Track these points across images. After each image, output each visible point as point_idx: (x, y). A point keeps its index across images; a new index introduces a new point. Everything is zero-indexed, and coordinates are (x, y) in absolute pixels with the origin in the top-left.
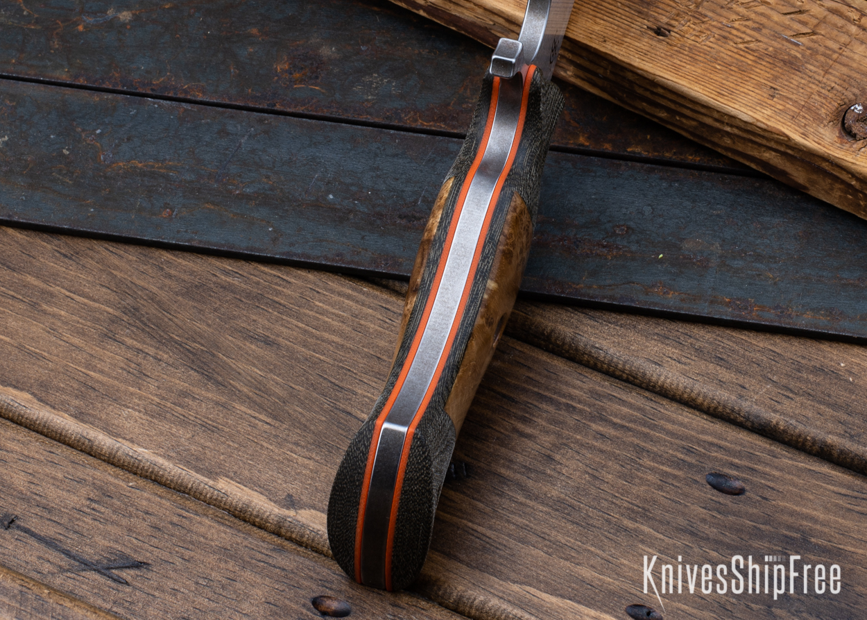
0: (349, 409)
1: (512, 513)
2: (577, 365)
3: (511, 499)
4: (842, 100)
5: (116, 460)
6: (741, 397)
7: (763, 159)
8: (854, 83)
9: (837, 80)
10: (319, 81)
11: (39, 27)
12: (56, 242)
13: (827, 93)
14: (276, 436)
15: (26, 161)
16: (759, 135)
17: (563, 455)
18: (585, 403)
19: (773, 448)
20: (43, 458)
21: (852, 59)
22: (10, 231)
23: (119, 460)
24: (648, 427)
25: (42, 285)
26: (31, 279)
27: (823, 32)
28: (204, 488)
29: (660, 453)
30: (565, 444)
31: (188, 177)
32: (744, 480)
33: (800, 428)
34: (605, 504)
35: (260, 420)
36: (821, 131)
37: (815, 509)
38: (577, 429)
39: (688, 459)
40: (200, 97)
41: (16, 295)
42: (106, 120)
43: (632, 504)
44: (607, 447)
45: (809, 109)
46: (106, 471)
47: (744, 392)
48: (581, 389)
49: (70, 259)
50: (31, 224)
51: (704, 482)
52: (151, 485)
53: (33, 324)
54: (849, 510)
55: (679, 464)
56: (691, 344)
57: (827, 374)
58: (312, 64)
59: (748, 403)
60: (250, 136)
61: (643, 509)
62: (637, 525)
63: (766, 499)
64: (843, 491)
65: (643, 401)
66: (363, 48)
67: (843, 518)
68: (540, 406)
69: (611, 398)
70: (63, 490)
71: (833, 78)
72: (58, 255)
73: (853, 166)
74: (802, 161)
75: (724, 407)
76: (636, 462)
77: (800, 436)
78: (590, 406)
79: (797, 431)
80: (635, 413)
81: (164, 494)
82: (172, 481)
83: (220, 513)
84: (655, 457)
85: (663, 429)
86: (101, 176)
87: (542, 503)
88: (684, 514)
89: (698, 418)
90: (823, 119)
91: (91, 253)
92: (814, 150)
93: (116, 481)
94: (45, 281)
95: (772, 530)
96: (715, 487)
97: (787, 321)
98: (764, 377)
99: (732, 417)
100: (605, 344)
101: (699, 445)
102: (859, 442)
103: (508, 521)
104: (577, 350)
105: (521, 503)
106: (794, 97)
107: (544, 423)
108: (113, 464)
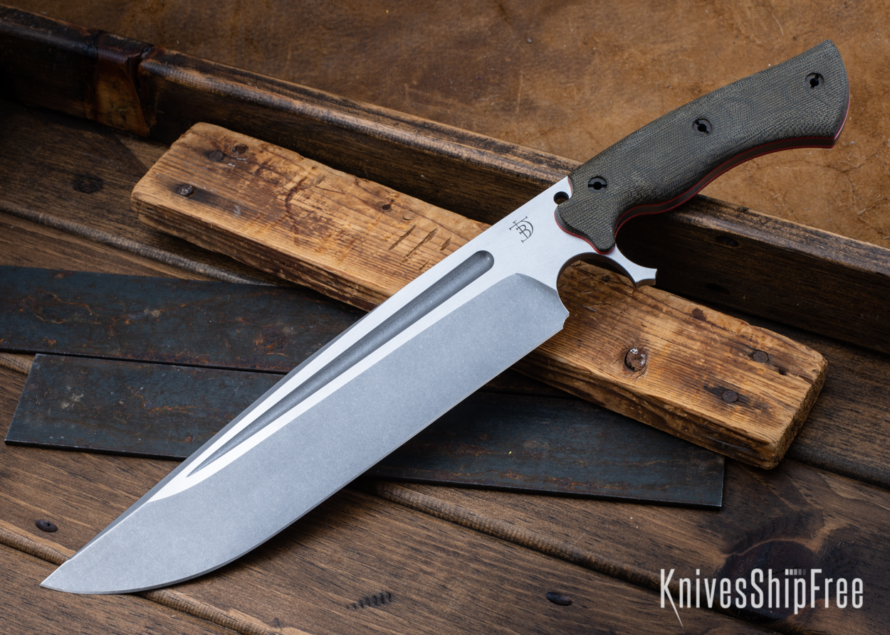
0: (312, 561)
1: (421, 623)
2: (459, 526)
3: (420, 615)
4: (624, 346)
5: (162, 601)
6: (566, 542)
7: (575, 386)
8: (631, 335)
9: (620, 333)
10: (283, 349)
11: (100, 323)
12: (118, 461)
13: (614, 342)
14: (266, 581)
15: (96, 409)
16: (572, 371)
17: (453, 585)
18: (466, 551)
19: (588, 574)
20: (115, 602)
21: (631, 320)
22: (88, 456)
23: (165, 601)
24: (507, 564)
25: (110, 490)
26: (102, 486)
27: (609, 303)
28: (221, 617)
29: (515, 581)
30: (453, 578)
31: (201, 415)
32: (571, 596)
33: (606, 560)
34: (481, 615)
35: (255, 571)
36: (612, 366)
37: (618, 613)
38: (461, 568)
39: (534, 583)
40: (207, 364)
41: (93, 497)
42: (147, 381)
43: (499, 614)
44: (481, 578)
45: (603, 353)
46: (156, 608)
47: (568, 539)
48: (462, 541)
49: (127, 472)
50: (100, 451)
51: (545, 598)
52: (186, 617)
53: (105, 516)
54: (640, 612)
55: (528, 587)
56: (533, 509)
57: (621, 524)
58: (278, 339)
59: (571, 546)
60: (240, 387)
61: (506, 617)
62: (503, 628)
63: (586, 607)
64: (636, 600)
65: (503, 547)
66: (311, 327)
67: (636, 617)
68: (436, 553)
69: (482, 546)
70: (129, 622)
71: (617, 332)
72: (119, 470)
73: (633, 389)
74: (600, 386)
75: (556, 549)
76: (500, 587)
77: (606, 565)
78: (468, 552)
79: (604, 562)
80: (498, 556)
81: (195, 622)
82: (199, 613)
83: (232, 632)
84: (513, 583)
85: (516, 565)
86: (144, 417)
87: (441, 617)
88: (532, 619)
89: (539, 557)
90: (613, 359)
91: (140, 468)
92: (608, 379)
93: (163, 615)
94: (111, 487)
95: (591, 627)
96: (552, 601)
97: (594, 491)
98: (581, 528)
99: (561, 555)
100: (476, 512)
101: (540, 574)
102: (644, 568)
103: (419, 629)
104: (459, 516)
105: (427, 617)
106: (593, 345)
107: (439, 565)
108: (161, 604)
